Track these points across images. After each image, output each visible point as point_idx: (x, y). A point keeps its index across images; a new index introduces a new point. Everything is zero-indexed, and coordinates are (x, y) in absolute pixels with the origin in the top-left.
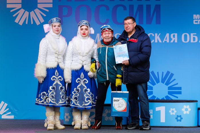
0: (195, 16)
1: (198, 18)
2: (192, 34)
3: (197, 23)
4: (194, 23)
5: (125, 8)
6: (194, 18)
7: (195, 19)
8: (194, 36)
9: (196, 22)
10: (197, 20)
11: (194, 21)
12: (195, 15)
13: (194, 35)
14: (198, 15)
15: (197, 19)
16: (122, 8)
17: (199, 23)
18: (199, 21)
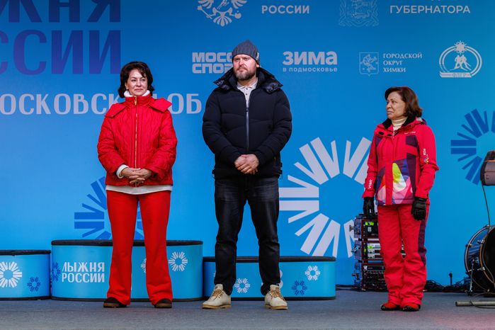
0: (195, 55)
1: (203, 61)
2: (189, 96)
3: (199, 72)
4: (195, 71)
5: (43, 39)
6: (194, 61)
7: (196, 63)
8: (194, 100)
9: (197, 68)
10: (199, 65)
11: (194, 66)
12: (197, 53)
13: (193, 97)
14: (202, 54)
15: (201, 63)
16: (36, 38)
17: (204, 72)
18: (204, 66)
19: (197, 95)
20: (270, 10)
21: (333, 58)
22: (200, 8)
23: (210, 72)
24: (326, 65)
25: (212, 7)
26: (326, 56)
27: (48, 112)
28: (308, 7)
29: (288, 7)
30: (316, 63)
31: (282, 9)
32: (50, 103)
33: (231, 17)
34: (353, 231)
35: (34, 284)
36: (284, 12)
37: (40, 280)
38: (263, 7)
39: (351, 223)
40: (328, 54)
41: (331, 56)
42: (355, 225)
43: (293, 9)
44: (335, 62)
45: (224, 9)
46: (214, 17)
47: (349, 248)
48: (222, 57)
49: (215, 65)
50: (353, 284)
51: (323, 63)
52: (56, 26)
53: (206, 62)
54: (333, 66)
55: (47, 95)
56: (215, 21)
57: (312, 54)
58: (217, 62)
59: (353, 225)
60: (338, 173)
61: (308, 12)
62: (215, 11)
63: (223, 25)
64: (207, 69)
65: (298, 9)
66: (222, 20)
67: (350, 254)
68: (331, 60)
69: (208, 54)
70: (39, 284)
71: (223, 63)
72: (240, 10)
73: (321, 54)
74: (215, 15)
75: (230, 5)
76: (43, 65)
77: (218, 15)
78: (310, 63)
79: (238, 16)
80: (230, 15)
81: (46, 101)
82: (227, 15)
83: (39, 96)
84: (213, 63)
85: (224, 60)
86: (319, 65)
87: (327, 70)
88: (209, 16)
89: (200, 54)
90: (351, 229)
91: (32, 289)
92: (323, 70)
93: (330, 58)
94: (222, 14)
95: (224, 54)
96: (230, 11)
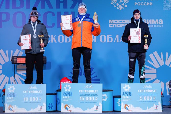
0: (110, 21)
1: (113, 23)
2: (108, 36)
4: (110, 27)
5: (54, 15)
6: (110, 23)
7: (111, 23)
8: (110, 37)
9: (111, 26)
10: (112, 24)
11: (110, 25)
12: (111, 20)
14: (113, 20)
15: (112, 23)
16: (51, 14)
17: (114, 27)
18: (114, 25)
19: (111, 35)
20: (138, 4)
21: (161, 22)
22: (112, 3)
23: (116, 27)
24: (159, 24)
25: (116, 3)
26: (159, 21)
27: (56, 42)
28: (152, 3)
29: (144, 3)
30: (155, 24)
31: (142, 4)
32: (56, 38)
33: (123, 7)
34: (169, 86)
35: (51, 106)
36: (143, 5)
37: (53, 105)
38: (135, 3)
39: (168, 83)
40: (159, 20)
41: (161, 21)
42: (170, 84)
43: (146, 4)
44: (162, 23)
45: (121, 4)
46: (117, 7)
47: (168, 92)
48: (120, 21)
49: (118, 24)
50: (169, 105)
51: (157, 24)
52: (58, 10)
53: (114, 23)
54: (161, 25)
55: (55, 36)
56: (117, 8)
57: (153, 20)
58: (118, 23)
59: (169, 84)
60: (163, 64)
61: (152, 5)
62: (117, 4)
63: (120, 9)
64: (115, 26)
65: (148, 4)
66: (120, 8)
67: (168, 94)
68: (161, 23)
69: (115, 20)
70: (52, 106)
71: (121, 24)
72: (127, 4)
73: (157, 20)
74: (117, 6)
75: (123, 2)
76: (54, 25)
77: (119, 6)
78: (153, 24)
79: (126, 6)
80: (123, 6)
81: (55, 37)
82: (122, 6)
83: (52, 36)
84: (117, 24)
85: (121, 23)
86: (156, 24)
87: (159, 26)
88: (115, 6)
89: (112, 20)
90: (168, 85)
91: (50, 108)
92: (157, 26)
93: (160, 22)
94: (120, 5)
95: (121, 20)
96: (123, 4)
